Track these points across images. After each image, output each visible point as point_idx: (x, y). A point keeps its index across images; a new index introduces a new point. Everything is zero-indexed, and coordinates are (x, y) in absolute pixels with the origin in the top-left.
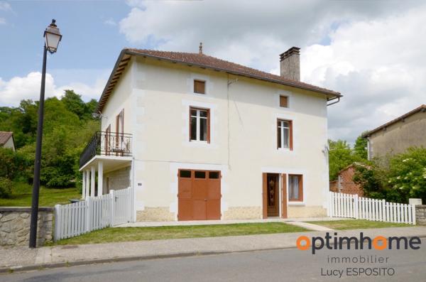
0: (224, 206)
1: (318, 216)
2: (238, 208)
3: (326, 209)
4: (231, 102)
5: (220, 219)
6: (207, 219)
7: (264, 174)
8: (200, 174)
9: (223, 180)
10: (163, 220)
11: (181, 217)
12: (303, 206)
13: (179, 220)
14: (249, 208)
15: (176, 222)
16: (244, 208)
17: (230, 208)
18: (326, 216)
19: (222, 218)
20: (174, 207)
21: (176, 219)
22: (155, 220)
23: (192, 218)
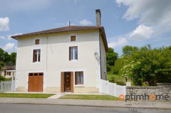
0: (45, 87)
1: (93, 92)
2: (50, 87)
3: (98, 89)
4: (49, 45)
5: (43, 92)
6: (38, 92)
7: (62, 73)
8: (36, 74)
9: (44, 76)
10: (23, 92)
11: (29, 90)
12: (84, 87)
13: (28, 91)
14: (55, 87)
15: (27, 92)
16: (53, 87)
17: (47, 87)
18: (98, 92)
19: (44, 91)
20: (27, 87)
21: (27, 91)
22: (21, 91)
23: (33, 91)
